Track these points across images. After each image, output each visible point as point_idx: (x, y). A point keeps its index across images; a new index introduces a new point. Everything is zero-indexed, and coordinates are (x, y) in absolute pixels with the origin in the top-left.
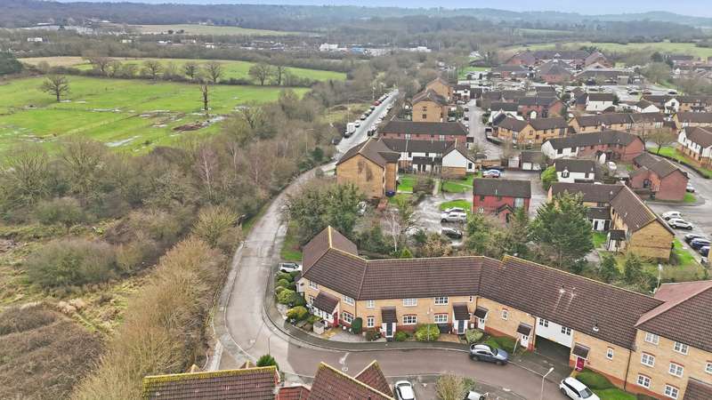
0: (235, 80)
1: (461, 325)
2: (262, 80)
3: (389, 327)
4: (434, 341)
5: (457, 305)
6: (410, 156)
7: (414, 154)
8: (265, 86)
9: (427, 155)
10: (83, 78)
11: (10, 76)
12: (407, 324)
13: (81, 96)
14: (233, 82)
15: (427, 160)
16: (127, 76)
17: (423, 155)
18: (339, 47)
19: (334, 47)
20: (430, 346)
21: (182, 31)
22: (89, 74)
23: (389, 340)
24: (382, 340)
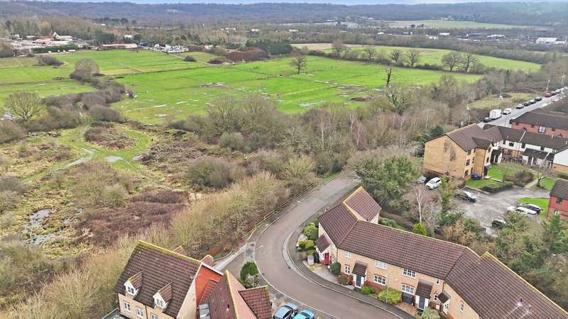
0: (429, 66)
1: (422, 301)
2: (452, 67)
3: (358, 279)
4: (391, 305)
5: (423, 282)
6: (523, 147)
7: (528, 146)
8: (453, 72)
9: (542, 149)
10: (325, 58)
11: (284, 55)
12: (377, 283)
13: (314, 71)
14: (427, 67)
15: (542, 155)
16: (352, 58)
17: (538, 148)
18: (557, 40)
19: (552, 40)
20: (384, 307)
21: (423, 25)
22: (330, 56)
23: (356, 290)
24: (351, 287)
